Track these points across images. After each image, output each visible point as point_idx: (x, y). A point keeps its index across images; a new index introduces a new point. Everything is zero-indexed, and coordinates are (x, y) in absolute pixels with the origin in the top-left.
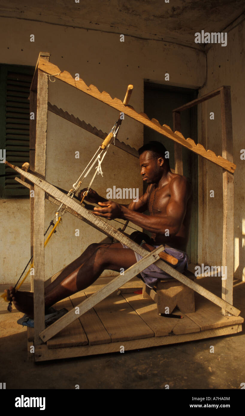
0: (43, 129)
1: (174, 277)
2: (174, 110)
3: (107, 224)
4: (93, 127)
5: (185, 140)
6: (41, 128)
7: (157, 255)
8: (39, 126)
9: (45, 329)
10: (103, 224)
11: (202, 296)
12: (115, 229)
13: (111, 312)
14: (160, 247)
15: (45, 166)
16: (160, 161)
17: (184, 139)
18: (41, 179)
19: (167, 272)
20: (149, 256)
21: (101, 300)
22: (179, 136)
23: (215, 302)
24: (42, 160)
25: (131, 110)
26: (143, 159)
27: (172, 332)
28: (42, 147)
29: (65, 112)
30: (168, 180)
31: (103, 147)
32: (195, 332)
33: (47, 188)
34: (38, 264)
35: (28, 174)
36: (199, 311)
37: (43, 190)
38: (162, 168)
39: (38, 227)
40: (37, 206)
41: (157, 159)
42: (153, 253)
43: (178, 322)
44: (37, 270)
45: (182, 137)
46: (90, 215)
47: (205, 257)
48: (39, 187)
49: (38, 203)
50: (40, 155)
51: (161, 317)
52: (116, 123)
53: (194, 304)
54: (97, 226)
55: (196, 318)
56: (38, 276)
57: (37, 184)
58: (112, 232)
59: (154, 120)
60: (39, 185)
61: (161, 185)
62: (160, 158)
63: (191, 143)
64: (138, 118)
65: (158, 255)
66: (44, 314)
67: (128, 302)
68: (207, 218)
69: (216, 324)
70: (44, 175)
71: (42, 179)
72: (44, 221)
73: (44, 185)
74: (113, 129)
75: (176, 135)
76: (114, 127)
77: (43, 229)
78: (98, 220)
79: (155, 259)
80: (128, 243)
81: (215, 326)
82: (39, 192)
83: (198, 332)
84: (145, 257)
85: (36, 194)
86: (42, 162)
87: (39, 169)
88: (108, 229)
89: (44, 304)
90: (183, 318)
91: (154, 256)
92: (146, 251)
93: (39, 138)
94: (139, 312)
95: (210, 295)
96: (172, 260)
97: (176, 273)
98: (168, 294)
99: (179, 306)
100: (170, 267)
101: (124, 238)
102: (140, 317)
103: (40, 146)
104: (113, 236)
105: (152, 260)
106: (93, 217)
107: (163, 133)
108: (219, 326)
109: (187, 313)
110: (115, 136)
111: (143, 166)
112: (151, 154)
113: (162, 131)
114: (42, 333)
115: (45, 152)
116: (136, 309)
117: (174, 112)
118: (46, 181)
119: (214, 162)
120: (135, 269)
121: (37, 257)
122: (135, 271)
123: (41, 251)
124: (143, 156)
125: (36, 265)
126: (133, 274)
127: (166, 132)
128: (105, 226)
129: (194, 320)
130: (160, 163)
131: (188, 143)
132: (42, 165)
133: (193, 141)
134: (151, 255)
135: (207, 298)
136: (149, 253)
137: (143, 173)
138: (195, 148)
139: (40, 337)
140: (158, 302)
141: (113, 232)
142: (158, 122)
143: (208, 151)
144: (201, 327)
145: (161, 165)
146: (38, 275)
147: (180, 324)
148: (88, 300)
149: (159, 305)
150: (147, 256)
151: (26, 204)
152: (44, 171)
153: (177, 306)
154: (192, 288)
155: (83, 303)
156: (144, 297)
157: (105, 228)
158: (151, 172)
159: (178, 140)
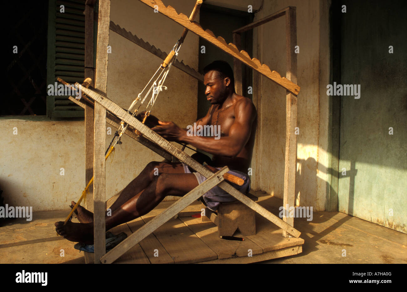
0: (105, 43)
1: (238, 199)
2: (234, 31)
3: (171, 144)
4: (152, 46)
5: (251, 60)
6: (103, 42)
7: (221, 176)
8: (101, 40)
9: (106, 253)
10: (166, 144)
11: (264, 218)
12: (179, 150)
13: (171, 236)
14: (225, 168)
15: (106, 82)
16: (227, 81)
17: (250, 58)
18: (102, 96)
19: (230, 194)
20: (213, 177)
21: (164, 222)
22: (245, 55)
23: (276, 224)
24: (104, 76)
25: (197, 26)
26: (209, 77)
27: (235, 253)
28: (104, 62)
29: (122, 28)
30: (232, 102)
31: (164, 65)
32: (257, 253)
33: (109, 105)
34: (98, 186)
35: (88, 91)
36: (260, 234)
37: (104, 107)
38: (228, 88)
39: (99, 147)
40: (98, 125)
41: (224, 78)
42: (218, 174)
43: (240, 245)
44: (98, 192)
45: (248, 57)
46: (154, 134)
47: (258, 182)
48: (100, 104)
49: (99, 121)
50: (101, 70)
51: (223, 239)
52: (178, 41)
53: (255, 226)
54: (161, 146)
55: (258, 240)
56: (99, 198)
57: (98, 102)
58: (175, 153)
59: (220, 38)
60: (101, 103)
61: (225, 106)
62: (226, 78)
63: (256, 63)
64: (204, 35)
65: (223, 176)
66: (105, 238)
67: (187, 226)
68: (261, 143)
69: (277, 245)
70: (105, 92)
71: (104, 97)
72: (105, 140)
73: (106, 103)
74: (174, 47)
75: (242, 54)
76: (176, 45)
77: (104, 148)
78: (161, 140)
79: (220, 180)
80: (192, 164)
81: (277, 248)
82: (100, 110)
83: (260, 254)
84: (209, 178)
85: (97, 112)
86: (103, 79)
87: (100, 86)
88: (172, 149)
89: (105, 227)
90: (244, 240)
91: (218, 177)
92: (210, 172)
93: (100, 53)
94: (199, 235)
95: (273, 217)
96: (238, 180)
97: (239, 195)
98: (230, 217)
99: (240, 229)
100: (234, 188)
101: (188, 158)
102: (202, 240)
103: (101, 61)
104: (177, 156)
105: (215, 182)
106: (157, 137)
107: (229, 52)
108: (281, 248)
109: (248, 236)
110: (177, 54)
111: (208, 85)
112: (218, 73)
113: (228, 49)
114: (103, 257)
115: (106, 68)
116: (196, 232)
117: (234, 33)
118: (108, 98)
119: (279, 83)
120: (199, 190)
121: (98, 179)
122: (199, 193)
123: (102, 171)
124: (209, 74)
125: (97, 187)
126: (197, 195)
127: (232, 51)
128: (169, 146)
129: (256, 243)
130: (227, 84)
131: (254, 63)
132: (103, 82)
133: (259, 61)
134: (215, 176)
135: (269, 219)
136: (213, 175)
137: (208, 93)
138: (261, 68)
139: (101, 261)
140: (220, 225)
141: (177, 153)
142: (224, 40)
143: (273, 72)
144: (263, 248)
145: (227, 85)
146: (99, 196)
147: (243, 246)
148: (151, 223)
149: (220, 227)
150: (211, 177)
151: (76, 127)
152: (105, 87)
153: (238, 228)
154: (255, 210)
155: (145, 226)
156: (203, 221)
157: (169, 148)
158: (217, 92)
159: (244, 59)
